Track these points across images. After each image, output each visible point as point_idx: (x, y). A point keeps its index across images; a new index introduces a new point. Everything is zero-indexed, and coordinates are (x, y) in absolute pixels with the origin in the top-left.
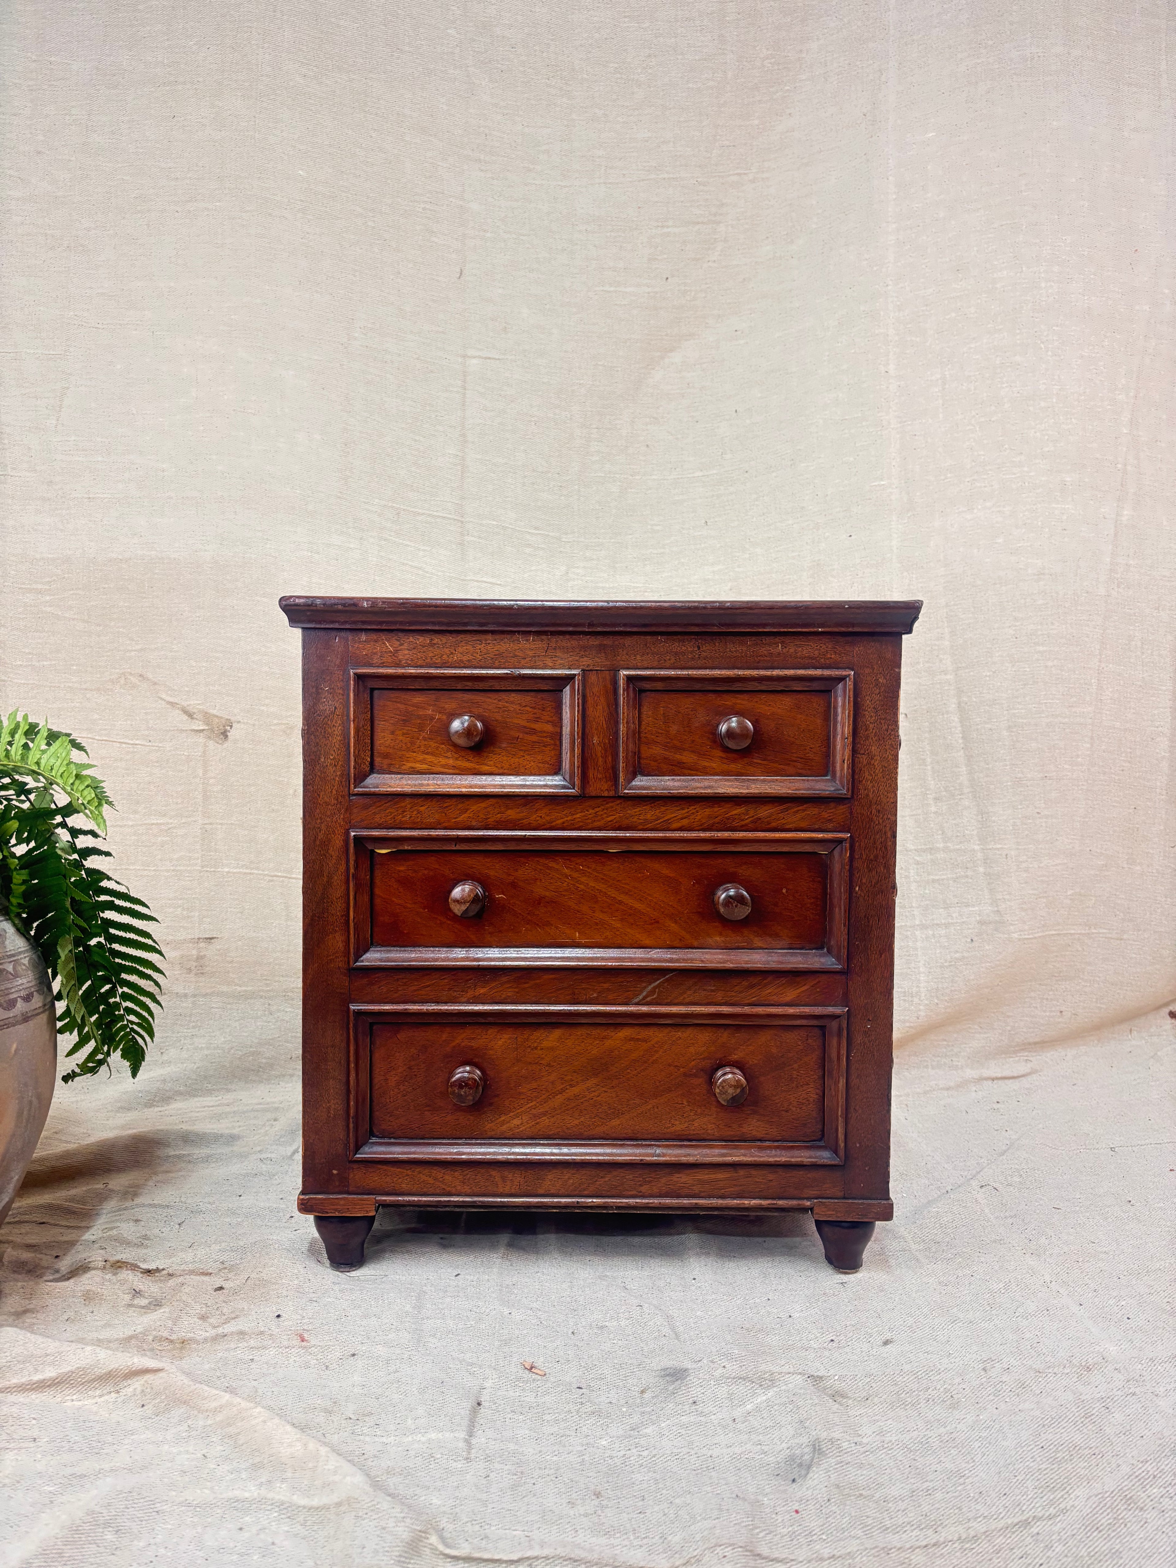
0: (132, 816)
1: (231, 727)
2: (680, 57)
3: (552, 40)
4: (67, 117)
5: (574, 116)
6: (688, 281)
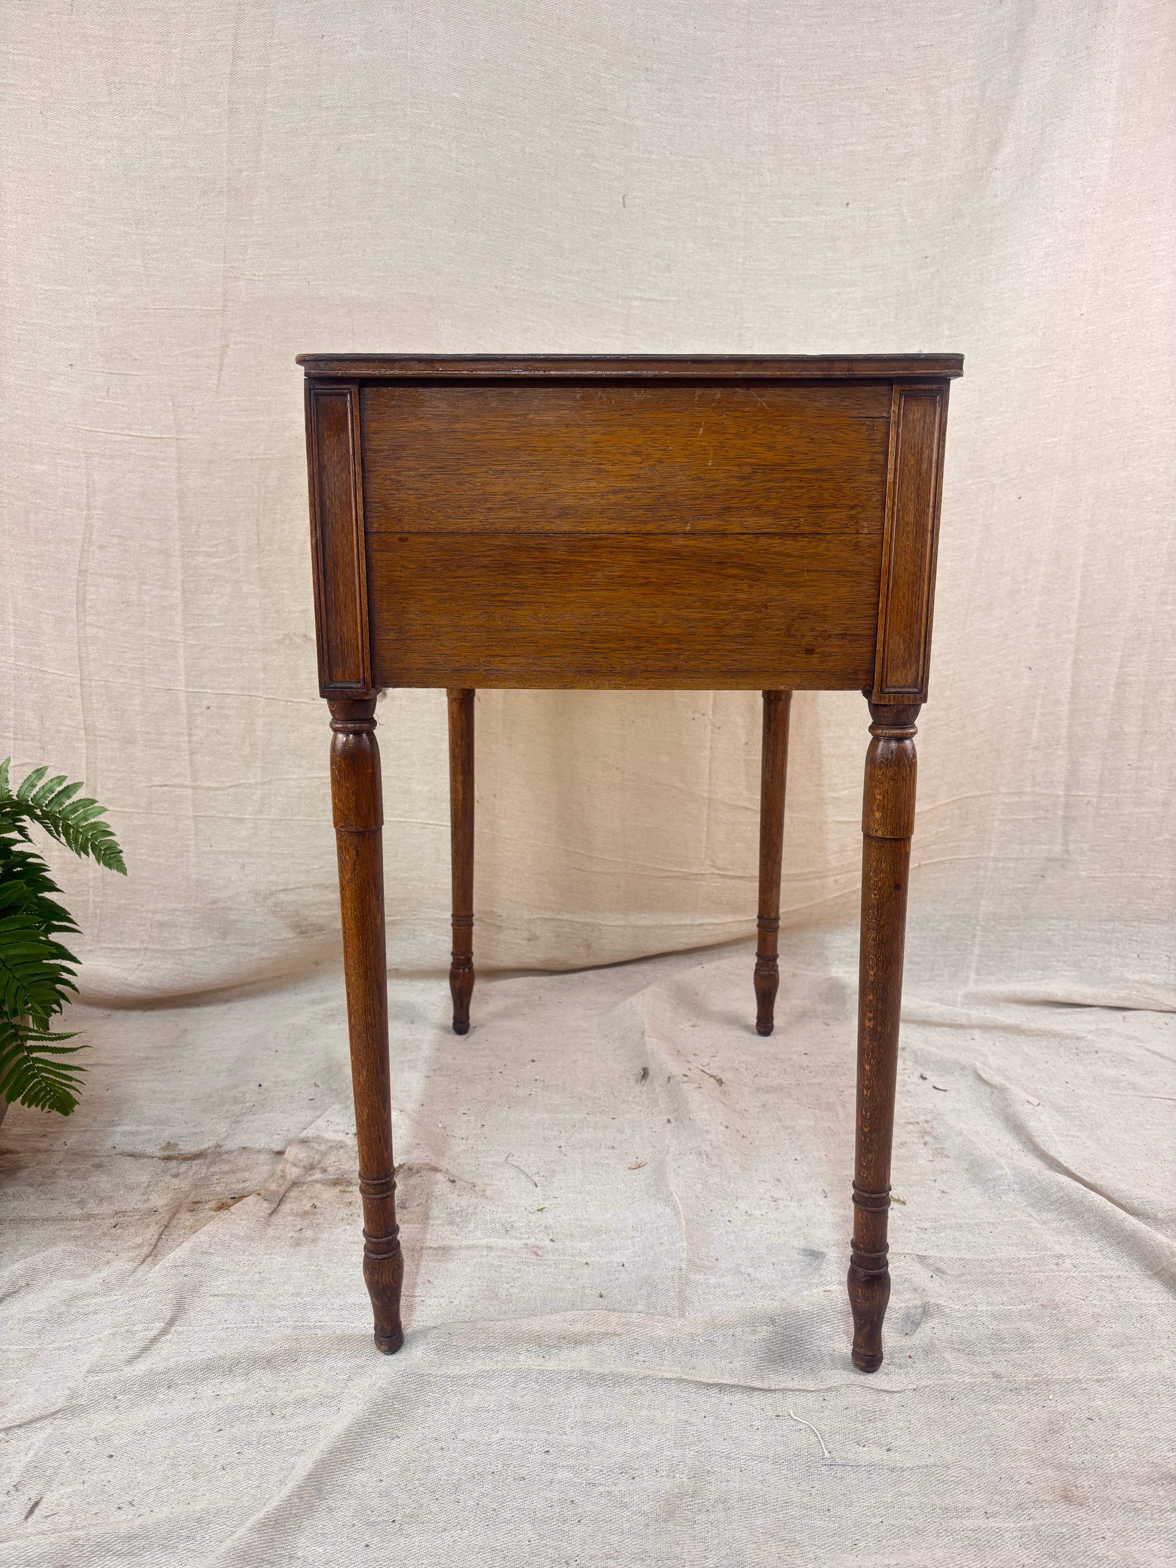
6: (872, 205)
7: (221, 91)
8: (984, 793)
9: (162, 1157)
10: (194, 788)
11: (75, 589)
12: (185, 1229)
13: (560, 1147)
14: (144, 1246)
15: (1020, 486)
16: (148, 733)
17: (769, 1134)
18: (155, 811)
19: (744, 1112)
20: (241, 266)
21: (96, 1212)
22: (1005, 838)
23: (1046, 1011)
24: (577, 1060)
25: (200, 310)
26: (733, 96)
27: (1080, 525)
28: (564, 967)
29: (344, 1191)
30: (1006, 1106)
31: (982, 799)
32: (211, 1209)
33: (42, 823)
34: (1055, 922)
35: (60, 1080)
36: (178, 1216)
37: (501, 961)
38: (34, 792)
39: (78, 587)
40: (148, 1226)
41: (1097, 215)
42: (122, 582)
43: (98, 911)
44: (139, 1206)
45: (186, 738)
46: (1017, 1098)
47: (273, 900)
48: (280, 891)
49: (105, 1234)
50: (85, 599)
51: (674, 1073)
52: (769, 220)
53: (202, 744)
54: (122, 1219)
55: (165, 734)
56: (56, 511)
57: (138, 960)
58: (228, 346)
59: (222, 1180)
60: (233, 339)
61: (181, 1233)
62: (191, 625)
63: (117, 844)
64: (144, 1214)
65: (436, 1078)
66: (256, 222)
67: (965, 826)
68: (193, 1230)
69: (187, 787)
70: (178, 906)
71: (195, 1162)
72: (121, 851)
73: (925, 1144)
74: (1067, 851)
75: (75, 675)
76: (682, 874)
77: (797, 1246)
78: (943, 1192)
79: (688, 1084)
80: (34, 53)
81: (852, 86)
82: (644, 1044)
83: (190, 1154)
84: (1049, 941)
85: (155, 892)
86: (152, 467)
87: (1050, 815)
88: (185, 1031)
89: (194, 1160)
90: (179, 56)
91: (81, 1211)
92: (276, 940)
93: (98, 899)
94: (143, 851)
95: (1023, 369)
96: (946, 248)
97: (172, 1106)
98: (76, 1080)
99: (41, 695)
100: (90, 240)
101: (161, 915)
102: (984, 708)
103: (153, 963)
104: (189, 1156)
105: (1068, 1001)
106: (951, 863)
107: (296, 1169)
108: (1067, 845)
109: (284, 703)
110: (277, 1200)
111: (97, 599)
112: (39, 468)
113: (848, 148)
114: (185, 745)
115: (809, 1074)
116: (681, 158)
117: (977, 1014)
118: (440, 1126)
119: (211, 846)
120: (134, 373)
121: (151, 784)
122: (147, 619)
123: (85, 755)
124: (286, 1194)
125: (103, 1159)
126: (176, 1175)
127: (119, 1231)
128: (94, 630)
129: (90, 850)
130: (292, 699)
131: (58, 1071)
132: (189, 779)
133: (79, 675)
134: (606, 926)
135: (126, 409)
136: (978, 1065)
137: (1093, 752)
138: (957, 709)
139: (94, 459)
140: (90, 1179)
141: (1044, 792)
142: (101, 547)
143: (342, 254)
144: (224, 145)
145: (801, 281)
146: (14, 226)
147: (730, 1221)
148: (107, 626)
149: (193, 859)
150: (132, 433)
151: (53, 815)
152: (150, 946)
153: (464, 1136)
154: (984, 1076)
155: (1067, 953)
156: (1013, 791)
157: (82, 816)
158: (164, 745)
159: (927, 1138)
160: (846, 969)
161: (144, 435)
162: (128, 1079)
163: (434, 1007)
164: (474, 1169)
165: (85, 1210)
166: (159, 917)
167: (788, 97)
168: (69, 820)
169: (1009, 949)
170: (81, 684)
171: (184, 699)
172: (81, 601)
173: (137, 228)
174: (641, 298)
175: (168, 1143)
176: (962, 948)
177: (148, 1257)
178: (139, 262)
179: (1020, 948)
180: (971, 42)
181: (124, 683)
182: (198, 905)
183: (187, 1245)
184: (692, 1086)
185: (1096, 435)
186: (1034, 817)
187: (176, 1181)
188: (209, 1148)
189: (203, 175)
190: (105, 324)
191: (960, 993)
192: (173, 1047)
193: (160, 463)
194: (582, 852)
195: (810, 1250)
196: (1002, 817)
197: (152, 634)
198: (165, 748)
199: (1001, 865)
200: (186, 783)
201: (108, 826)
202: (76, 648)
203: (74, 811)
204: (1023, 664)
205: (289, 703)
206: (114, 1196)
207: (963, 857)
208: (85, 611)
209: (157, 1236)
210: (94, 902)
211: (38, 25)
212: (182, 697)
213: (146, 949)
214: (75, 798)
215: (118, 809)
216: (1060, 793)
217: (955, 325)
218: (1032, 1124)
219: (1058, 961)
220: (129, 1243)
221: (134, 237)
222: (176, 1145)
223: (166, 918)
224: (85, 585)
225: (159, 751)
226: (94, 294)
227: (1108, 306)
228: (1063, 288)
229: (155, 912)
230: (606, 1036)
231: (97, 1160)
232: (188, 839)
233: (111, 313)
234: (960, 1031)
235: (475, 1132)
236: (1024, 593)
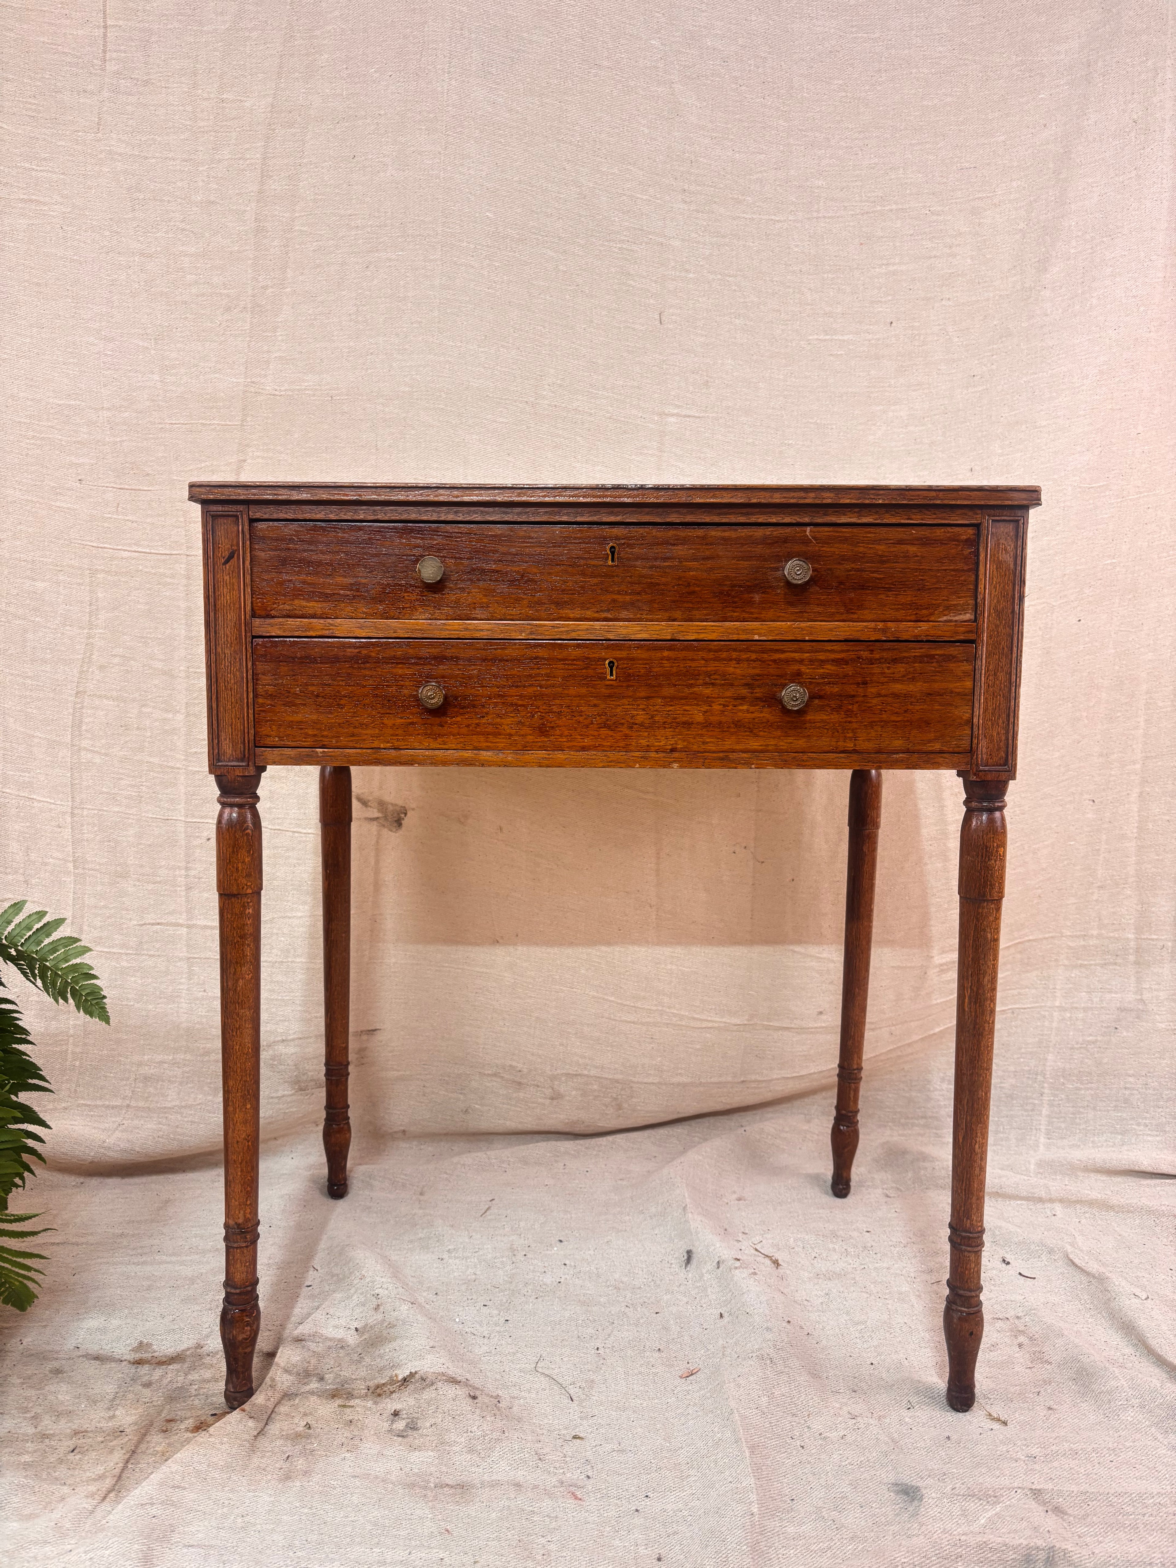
0: (301, 907)
1: (406, 814)
2: (914, 71)
3: (769, 53)
4: (241, 162)
5: (791, 141)
6: (917, 324)
7: (248, 208)
8: (1047, 936)
9: (132, 1360)
10: (189, 927)
11: (71, 711)
12: (155, 1455)
13: (598, 1349)
14: (106, 1477)
15: (1079, 608)
16: (142, 866)
17: (837, 1330)
18: (146, 952)
19: (806, 1303)
20: (262, 381)
21: (52, 1432)
22: (1071, 986)
23: (1131, 1183)
24: (611, 1241)
25: (218, 425)
26: (773, 217)
27: (1142, 650)
28: (590, 1130)
29: (344, 1406)
30: (1109, 1300)
31: (1044, 941)
32: (187, 1430)
33: (16, 965)
34: (1131, 1079)
35: (17, 1270)
36: (148, 1438)
37: (521, 1123)
38: (10, 929)
39: (74, 709)
40: (111, 1451)
41: (1152, 334)
42: (122, 705)
43: (77, 1063)
44: (103, 1424)
45: (183, 872)
46: (1121, 1290)
47: (271, 1052)
48: (278, 1041)
49: (61, 1461)
50: (81, 722)
51: (723, 1257)
52: (811, 338)
53: (199, 878)
54: (82, 1441)
55: (160, 867)
56: (56, 629)
57: (119, 1119)
58: (245, 461)
59: (202, 1391)
60: (251, 454)
61: (150, 1461)
62: (194, 750)
63: (102, 990)
64: (109, 1435)
65: (450, 1261)
66: (280, 338)
67: (1027, 971)
68: (165, 1457)
69: (182, 925)
70: (166, 1057)
71: (171, 1367)
72: (104, 997)
73: (1020, 1345)
74: (1142, 1000)
75: (66, 804)
76: (722, 1025)
77: (885, 1481)
78: (1050, 1408)
79: (741, 1270)
80: (57, 170)
81: (894, 207)
82: (687, 1221)
83: (165, 1356)
84: (1126, 1101)
85: (142, 1042)
86: (159, 584)
87: (1119, 961)
88: (167, 1201)
89: (170, 1364)
90: (206, 174)
91: (34, 1430)
92: (272, 1098)
93: (78, 1050)
94: (130, 996)
95: (1080, 487)
96: (994, 367)
97: (147, 1296)
98: (36, 1270)
99: (28, 824)
100: (106, 355)
101: (146, 1068)
102: (1046, 843)
103: (136, 1122)
104: (164, 1359)
105: (1155, 1171)
106: (1013, 1013)
107: (289, 1377)
108: (1141, 994)
109: (291, 834)
110: (265, 1417)
111: (94, 722)
112: (40, 585)
113: (891, 268)
114: (181, 880)
115: (875, 1256)
116: (719, 277)
117: (1057, 1185)
118: (457, 1320)
119: (205, 991)
120: (146, 488)
121: (143, 922)
122: (146, 744)
123: (72, 890)
124: (276, 1410)
125: (64, 1362)
126: (148, 1385)
127: (78, 1457)
128: (89, 756)
129: (69, 995)
130: (300, 830)
131: (14, 1259)
132: (184, 916)
133: (70, 803)
134: (638, 1083)
135: (135, 525)
136: (1069, 1249)
137: (1165, 892)
138: (1017, 845)
139: (99, 576)
140: (47, 1388)
141: (1112, 935)
142: (102, 668)
143: (367, 369)
144: (250, 262)
145: (844, 398)
146: (28, 340)
147: (802, 1447)
148: (103, 751)
149: (184, 1005)
150: (140, 550)
151: (29, 955)
152: (133, 1103)
153: (485, 1334)
154: (1077, 1261)
155: (1148, 1115)
156: (1078, 933)
157: (62, 957)
158: (158, 879)
159: (1021, 1339)
160: (900, 1132)
161: (152, 551)
162: (99, 1260)
163: (446, 1176)
164: (498, 1377)
165: (39, 1428)
166: (145, 1070)
167: (829, 217)
168: (47, 961)
169: (1081, 1110)
170: (72, 813)
171: (183, 830)
172: (77, 725)
173: (156, 343)
174: (678, 415)
175: (141, 1343)
176: (1029, 1107)
177: (109, 1492)
178: (156, 377)
179: (1094, 1109)
180: (1015, 164)
181: (118, 812)
182: (188, 1057)
183: (156, 1477)
184: (745, 1273)
185: (1156, 556)
186: (1102, 962)
187: (147, 1392)
188: (188, 1349)
189: (225, 291)
190: (118, 439)
191: (1033, 1161)
192: (152, 1221)
193: (168, 580)
194: (612, 999)
195: (901, 1484)
196: (1066, 962)
197: (151, 760)
198: (160, 882)
199: (1068, 1015)
200: (181, 921)
201: (91, 968)
202: (69, 775)
203: (54, 950)
204: (1086, 796)
205: (296, 834)
206: (74, 1411)
207: (1026, 1006)
208: (81, 735)
209: (121, 1465)
210: (73, 1053)
211: (63, 143)
212: (181, 827)
213: (128, 1106)
214: (56, 935)
215: (106, 950)
216: (1131, 936)
217: (1008, 442)
218: (1143, 1323)
219: (1139, 1124)
220: (88, 1474)
221: (153, 352)
222: (149, 1345)
223: (152, 1071)
224: (82, 708)
225: (153, 886)
226: (109, 409)
227: (1164, 426)
228: (1118, 407)
229: (140, 1064)
230: (642, 1212)
231: (56, 1364)
232: (180, 983)
233: (125, 427)
234: (1039, 1206)
235: (498, 1328)
236: (1086, 721)
